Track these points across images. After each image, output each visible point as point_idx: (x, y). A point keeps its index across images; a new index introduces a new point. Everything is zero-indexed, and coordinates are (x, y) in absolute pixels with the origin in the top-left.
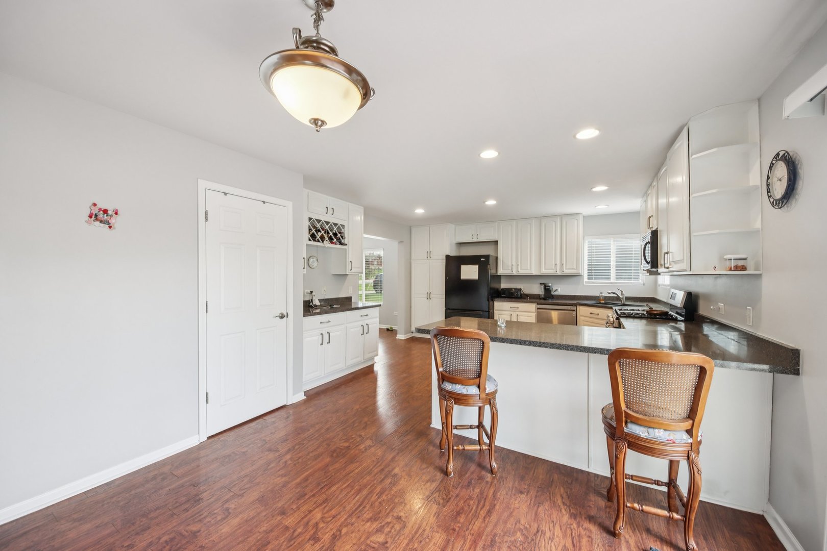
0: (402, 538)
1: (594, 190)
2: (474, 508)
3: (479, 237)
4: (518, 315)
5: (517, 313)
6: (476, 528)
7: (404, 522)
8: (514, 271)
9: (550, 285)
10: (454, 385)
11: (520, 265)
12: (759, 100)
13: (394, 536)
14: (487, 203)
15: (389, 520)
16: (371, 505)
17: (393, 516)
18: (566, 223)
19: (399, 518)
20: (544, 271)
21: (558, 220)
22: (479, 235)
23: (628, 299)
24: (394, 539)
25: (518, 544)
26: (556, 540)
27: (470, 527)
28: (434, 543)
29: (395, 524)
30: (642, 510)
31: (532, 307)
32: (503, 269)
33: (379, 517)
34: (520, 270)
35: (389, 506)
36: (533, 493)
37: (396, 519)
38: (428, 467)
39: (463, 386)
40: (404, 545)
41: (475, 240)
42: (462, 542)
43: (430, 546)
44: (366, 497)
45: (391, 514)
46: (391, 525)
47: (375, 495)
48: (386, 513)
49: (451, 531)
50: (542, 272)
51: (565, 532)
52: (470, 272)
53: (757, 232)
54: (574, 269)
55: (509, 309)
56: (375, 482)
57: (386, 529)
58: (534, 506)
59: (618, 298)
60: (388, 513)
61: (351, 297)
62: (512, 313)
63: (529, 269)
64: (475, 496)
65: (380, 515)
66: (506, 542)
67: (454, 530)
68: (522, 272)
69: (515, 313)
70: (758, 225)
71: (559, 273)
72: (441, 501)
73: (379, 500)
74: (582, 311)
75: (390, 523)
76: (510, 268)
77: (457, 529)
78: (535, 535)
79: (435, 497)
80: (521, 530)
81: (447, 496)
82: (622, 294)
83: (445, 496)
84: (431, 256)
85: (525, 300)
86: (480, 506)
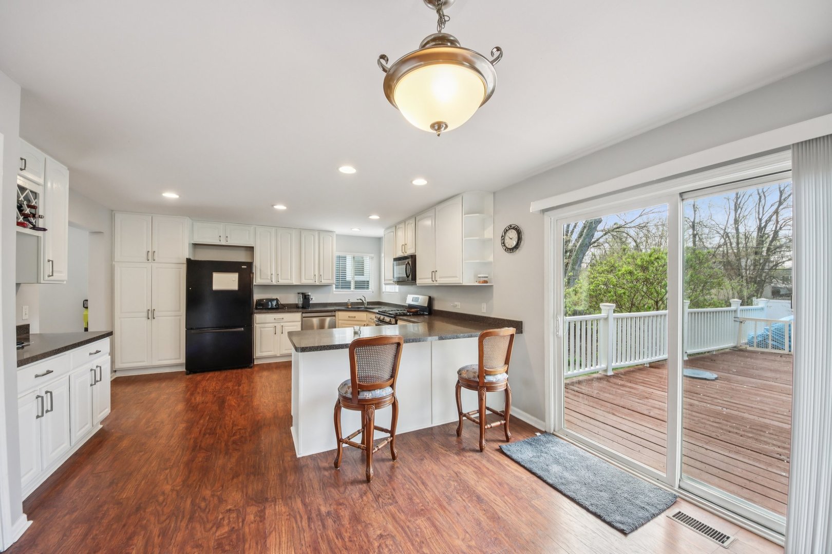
0: (403, 545)
1: (370, 217)
2: (414, 488)
3: (229, 240)
4: (282, 326)
5: (282, 324)
6: (430, 498)
7: (388, 535)
8: (273, 282)
9: (310, 294)
10: (373, 392)
11: (280, 274)
12: (494, 193)
13: (397, 549)
14: (275, 207)
15: (376, 544)
16: (346, 549)
17: (375, 539)
18: (323, 238)
19: (381, 536)
20: (305, 281)
21: (316, 234)
22: (229, 238)
23: (369, 303)
24: (400, 551)
25: (459, 487)
26: (467, 471)
27: (427, 500)
28: (425, 528)
29: (385, 542)
30: (491, 427)
31: (297, 316)
32: (260, 278)
33: (367, 550)
34: (280, 280)
35: (361, 536)
36: (427, 455)
37: (380, 538)
38: (346, 488)
39: (382, 390)
40: (411, 548)
41: (223, 243)
42: (436, 512)
43: (425, 532)
44: (331, 549)
45: (371, 540)
46: (384, 546)
47: (336, 541)
48: (367, 543)
49: (422, 512)
50: (302, 282)
51: (465, 464)
52: (225, 282)
53: (490, 263)
54: (330, 280)
55: (273, 321)
56: (319, 532)
57: (385, 551)
58: (437, 461)
59: (362, 303)
60: (369, 541)
61: (29, 325)
62: (276, 324)
63: (289, 278)
64: (403, 481)
65: (365, 548)
66: (453, 491)
67: (422, 510)
68: (282, 282)
69: (279, 324)
70: (491, 259)
71: (317, 283)
72: (390, 501)
73: (347, 540)
74: (341, 315)
75: (380, 545)
76: (269, 278)
77: (423, 508)
78: (458, 476)
79: (383, 502)
80: (449, 479)
81: (388, 495)
82: (365, 300)
83: (387, 496)
84: (156, 258)
85: (284, 310)
86: (415, 484)
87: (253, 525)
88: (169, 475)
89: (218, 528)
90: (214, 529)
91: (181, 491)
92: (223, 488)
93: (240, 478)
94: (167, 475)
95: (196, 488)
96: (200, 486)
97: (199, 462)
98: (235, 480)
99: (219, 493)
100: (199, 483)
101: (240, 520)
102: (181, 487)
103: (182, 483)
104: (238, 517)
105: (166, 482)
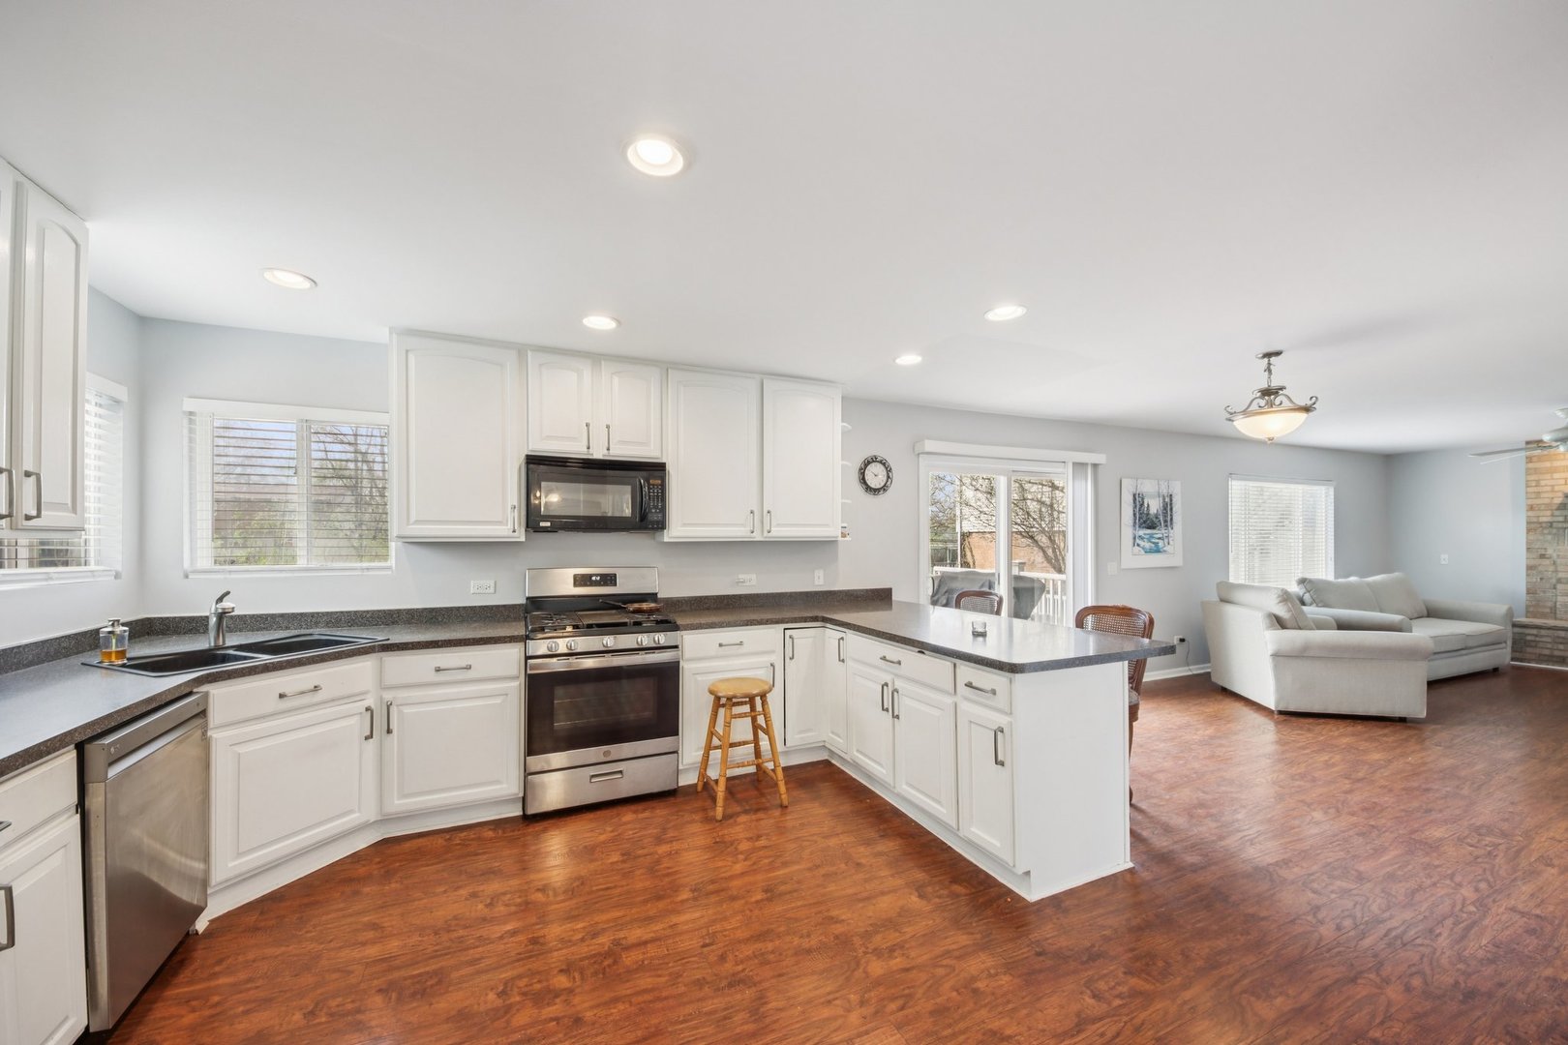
87: (1304, 865)
88: (1377, 1021)
89: (1351, 890)
90: (1354, 892)
91: (1370, 968)
92: (1295, 919)
93: (1250, 911)
94: (1382, 1023)
95: (1339, 952)
96: (1329, 950)
97: (1288, 995)
98: (1264, 914)
99: (1310, 918)
100: (1328, 955)
101: (1313, 877)
102: (1366, 975)
103: (1359, 981)
104: (1313, 881)
105: (1393, 1010)
